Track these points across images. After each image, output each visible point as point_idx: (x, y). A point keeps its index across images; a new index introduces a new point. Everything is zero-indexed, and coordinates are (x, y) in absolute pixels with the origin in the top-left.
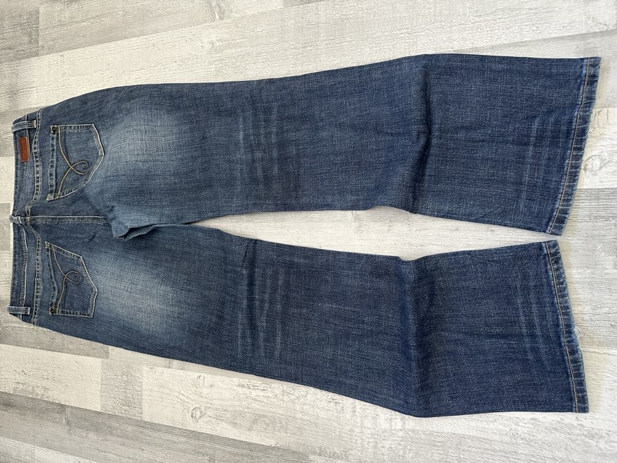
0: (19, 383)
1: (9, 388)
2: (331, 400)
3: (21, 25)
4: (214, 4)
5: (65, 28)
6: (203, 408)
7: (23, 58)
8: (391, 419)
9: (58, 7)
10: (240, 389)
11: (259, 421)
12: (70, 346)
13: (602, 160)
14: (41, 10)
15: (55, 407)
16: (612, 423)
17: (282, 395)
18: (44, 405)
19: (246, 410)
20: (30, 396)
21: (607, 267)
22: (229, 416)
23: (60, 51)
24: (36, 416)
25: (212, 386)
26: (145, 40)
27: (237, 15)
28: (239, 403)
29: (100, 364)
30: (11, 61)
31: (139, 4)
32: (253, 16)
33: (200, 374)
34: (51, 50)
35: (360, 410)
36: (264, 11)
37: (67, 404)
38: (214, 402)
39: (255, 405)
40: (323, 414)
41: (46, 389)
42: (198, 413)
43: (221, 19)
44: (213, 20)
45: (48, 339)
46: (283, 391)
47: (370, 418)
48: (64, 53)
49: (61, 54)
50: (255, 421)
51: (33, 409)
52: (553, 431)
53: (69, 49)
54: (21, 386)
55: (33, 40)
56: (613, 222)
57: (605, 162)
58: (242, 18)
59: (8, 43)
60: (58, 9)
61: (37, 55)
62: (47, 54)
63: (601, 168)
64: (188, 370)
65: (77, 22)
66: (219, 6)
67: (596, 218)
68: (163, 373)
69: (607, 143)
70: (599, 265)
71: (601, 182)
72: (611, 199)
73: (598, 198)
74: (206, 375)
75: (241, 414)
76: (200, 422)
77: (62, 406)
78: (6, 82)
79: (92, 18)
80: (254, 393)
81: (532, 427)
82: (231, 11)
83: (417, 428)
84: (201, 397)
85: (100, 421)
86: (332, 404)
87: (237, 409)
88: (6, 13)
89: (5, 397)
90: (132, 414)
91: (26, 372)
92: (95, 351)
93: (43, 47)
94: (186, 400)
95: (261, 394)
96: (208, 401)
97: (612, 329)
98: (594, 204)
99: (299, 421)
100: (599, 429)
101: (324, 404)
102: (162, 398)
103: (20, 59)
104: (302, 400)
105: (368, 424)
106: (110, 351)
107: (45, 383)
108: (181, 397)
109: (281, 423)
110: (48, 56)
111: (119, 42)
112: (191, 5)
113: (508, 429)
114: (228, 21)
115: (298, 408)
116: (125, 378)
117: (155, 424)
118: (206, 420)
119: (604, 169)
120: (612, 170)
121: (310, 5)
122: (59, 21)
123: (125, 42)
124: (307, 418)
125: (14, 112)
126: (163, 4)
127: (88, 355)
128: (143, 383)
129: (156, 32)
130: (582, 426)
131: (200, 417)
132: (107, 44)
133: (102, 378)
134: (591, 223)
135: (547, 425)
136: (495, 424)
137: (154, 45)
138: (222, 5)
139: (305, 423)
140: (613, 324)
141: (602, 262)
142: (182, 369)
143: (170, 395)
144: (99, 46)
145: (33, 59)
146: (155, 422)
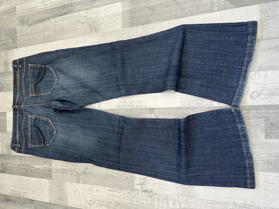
0: (13, 191)
1: (8, 193)
2: (149, 196)
3: (8, 34)
4: (92, 27)
5: (28, 36)
6: (94, 200)
7: (10, 49)
8: (174, 204)
9: (25, 27)
10: (109, 192)
11: (118, 206)
12: (35, 174)
13: (258, 93)
14: (18, 28)
15: (29, 201)
16: (266, 204)
17: (128, 194)
18: (24, 200)
19: (112, 201)
20: (18, 196)
21: (262, 138)
22: (105, 203)
23: (26, 46)
24: (21, 205)
25: (97, 191)
26: (63, 42)
27: (102, 32)
28: (109, 198)
29: (48, 182)
30: (5, 50)
31: (60, 26)
32: (110, 32)
33: (92, 186)
34: (22, 46)
35: (161, 200)
36: (114, 30)
37: (34, 199)
38: (98, 198)
39: (116, 199)
40: (145, 202)
41: (25, 193)
42: (92, 202)
43: (96, 33)
44: (92, 33)
45: (25, 171)
46: (128, 193)
47: (165, 203)
48: (28, 47)
49: (27, 47)
50: (116, 206)
51: (19, 202)
52: (242, 207)
53: (30, 45)
54: (14, 192)
55: (14, 41)
56: (263, 119)
57: (259, 94)
58: (105, 33)
59: (4, 42)
60: (25, 28)
61: (16, 48)
62: (21, 47)
63: (257, 96)
64: (87, 184)
65: (33, 34)
66: (95, 27)
67: (256, 117)
68: (76, 185)
69: (260, 86)
70: (258, 137)
71: (258, 102)
72: (263, 110)
73: (257, 109)
74: (94, 186)
75: (110, 203)
76: (93, 206)
77: (32, 200)
78: (3, 59)
79: (40, 32)
80: (116, 194)
81: (234, 206)
82: (100, 30)
83: (186, 207)
84: (93, 195)
85: (49, 207)
86: (149, 198)
87: (108, 200)
88: (2, 29)
89: (7, 197)
90: (63, 203)
91: (16, 186)
92: (46, 176)
93: (19, 44)
94: (86, 197)
95: (119, 194)
96: (96, 197)
97: (265, 164)
98: (255, 112)
99: (135, 205)
100: (261, 207)
101: (146, 198)
102: (76, 196)
103: (9, 49)
104: (136, 196)
105: (165, 206)
106: (52, 176)
107: (24, 190)
108: (84, 196)
109: (128, 206)
110: (21, 48)
111: (52, 42)
112: (83, 27)
113: (223, 207)
114: (99, 34)
115: (135, 199)
116: (59, 188)
117: (73, 208)
118: (95, 205)
119: (259, 97)
120: (262, 98)
121: (134, 27)
122: (25, 33)
123: (55, 42)
124: (138, 204)
125: (7, 72)
126: (70, 27)
127: (43, 178)
128: (67, 190)
129: (68, 38)
130: (254, 205)
131: (93, 204)
132: (47, 43)
133: (49, 188)
134: (254, 120)
135: (240, 205)
136: (218, 205)
137: (67, 44)
138: (96, 27)
139: (138, 206)
140: (265, 162)
141: (260, 136)
142: (84, 184)
143: (79, 195)
144: (43, 44)
145: (15, 49)
146: (73, 207)
